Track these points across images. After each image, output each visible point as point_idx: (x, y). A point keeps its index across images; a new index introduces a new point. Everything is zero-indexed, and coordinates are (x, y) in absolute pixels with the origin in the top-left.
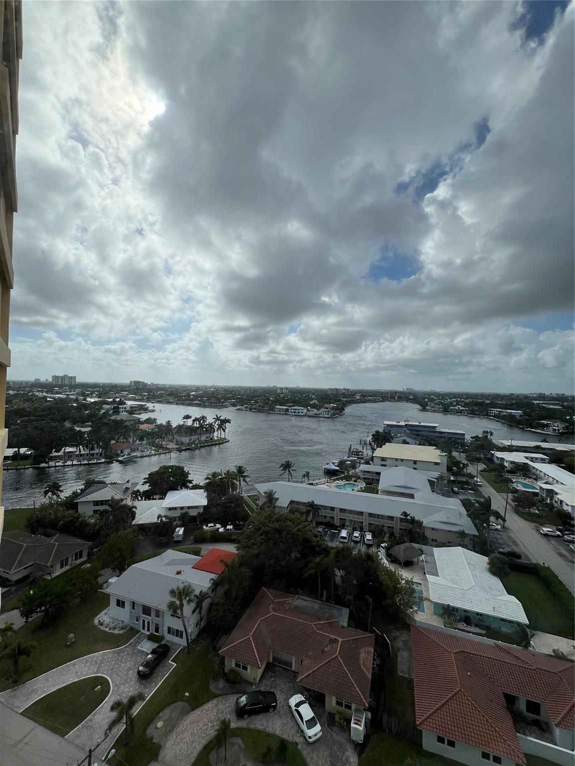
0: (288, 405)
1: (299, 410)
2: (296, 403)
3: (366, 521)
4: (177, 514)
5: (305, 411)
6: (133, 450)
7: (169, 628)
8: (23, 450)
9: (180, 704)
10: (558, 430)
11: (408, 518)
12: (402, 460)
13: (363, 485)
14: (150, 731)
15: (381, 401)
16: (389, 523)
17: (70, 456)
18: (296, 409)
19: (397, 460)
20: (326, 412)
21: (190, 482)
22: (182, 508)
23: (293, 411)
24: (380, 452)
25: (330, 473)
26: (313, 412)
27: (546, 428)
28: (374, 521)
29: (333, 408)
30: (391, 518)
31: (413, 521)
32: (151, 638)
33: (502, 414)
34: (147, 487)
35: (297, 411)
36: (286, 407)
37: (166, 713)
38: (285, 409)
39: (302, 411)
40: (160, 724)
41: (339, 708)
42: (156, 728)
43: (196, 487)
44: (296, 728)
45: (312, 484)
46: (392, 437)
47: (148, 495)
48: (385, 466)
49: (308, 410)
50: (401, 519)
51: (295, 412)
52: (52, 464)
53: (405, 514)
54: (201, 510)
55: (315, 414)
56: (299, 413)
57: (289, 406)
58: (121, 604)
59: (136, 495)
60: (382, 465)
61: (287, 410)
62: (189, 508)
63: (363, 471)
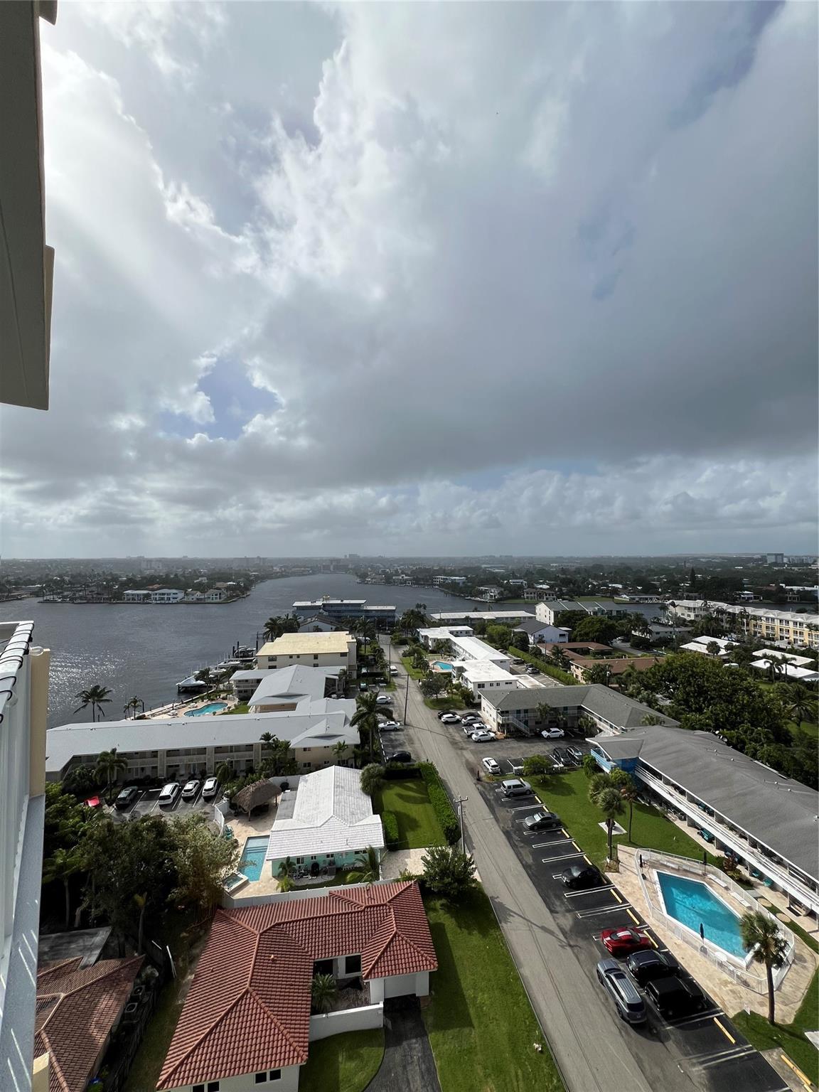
0: (151, 587)
1: (170, 594)
3: (211, 761)
5: (181, 595)
10: (495, 596)
11: (271, 741)
12: (298, 656)
13: (233, 703)
15: (310, 574)
16: (247, 755)
18: (163, 594)
19: (291, 656)
20: (216, 595)
23: (157, 596)
24: (268, 649)
26: (195, 597)
27: (484, 595)
28: (223, 757)
29: (228, 588)
30: (249, 747)
31: (276, 744)
33: (446, 582)
35: (166, 596)
36: (145, 592)
38: (144, 594)
39: (175, 596)
45: (142, 718)
46: (297, 625)
49: (186, 594)
50: (260, 745)
51: (163, 599)
53: (267, 737)
55: (198, 599)
56: (169, 599)
57: (153, 590)
61: (147, 596)
63: (240, 681)
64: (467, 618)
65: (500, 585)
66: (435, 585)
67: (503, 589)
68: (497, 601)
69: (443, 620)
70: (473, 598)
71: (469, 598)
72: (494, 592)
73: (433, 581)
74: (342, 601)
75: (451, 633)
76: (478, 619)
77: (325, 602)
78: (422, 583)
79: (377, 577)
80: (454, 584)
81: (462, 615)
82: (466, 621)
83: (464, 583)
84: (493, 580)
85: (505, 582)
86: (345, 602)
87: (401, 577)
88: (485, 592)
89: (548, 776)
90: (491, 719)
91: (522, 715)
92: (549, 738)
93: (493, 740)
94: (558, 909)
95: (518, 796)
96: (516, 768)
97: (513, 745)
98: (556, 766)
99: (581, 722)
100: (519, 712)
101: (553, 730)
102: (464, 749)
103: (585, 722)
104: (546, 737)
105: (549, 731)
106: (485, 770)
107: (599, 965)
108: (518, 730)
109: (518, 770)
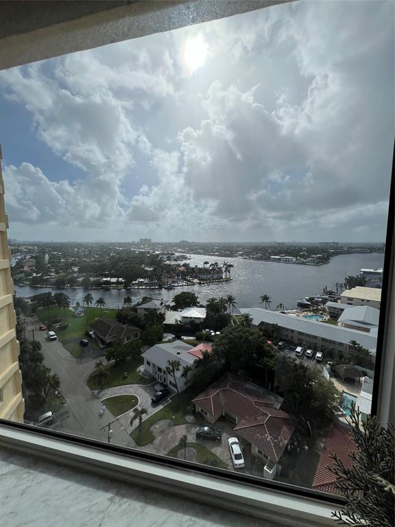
1: (290, 259)
2: (288, 253)
3: (320, 344)
4: (188, 321)
5: (294, 260)
6: (173, 282)
7: (170, 382)
8: (120, 279)
9: (169, 421)
11: (356, 346)
12: (368, 301)
13: (327, 317)
14: (152, 428)
16: (340, 348)
17: (141, 284)
19: (363, 300)
20: (312, 261)
21: (198, 303)
22: (191, 318)
23: (284, 259)
24: (347, 293)
25: (302, 306)
26: (301, 261)
28: (326, 344)
29: (318, 258)
30: (341, 344)
31: (360, 349)
32: (162, 384)
34: (173, 304)
35: (288, 260)
37: (162, 423)
38: (278, 258)
39: (292, 260)
40: (157, 427)
41: (260, 455)
42: (155, 428)
43: (201, 306)
44: (230, 456)
45: (284, 313)
46: (365, 282)
47: (175, 309)
48: (351, 304)
49: (297, 259)
50: (350, 346)
51: (286, 261)
52: (133, 287)
53: (354, 343)
54: (203, 321)
55: (303, 262)
57: (282, 256)
58: (148, 363)
59: (168, 307)
60: (348, 304)
61: (280, 259)
62: (195, 318)
63: (330, 307)
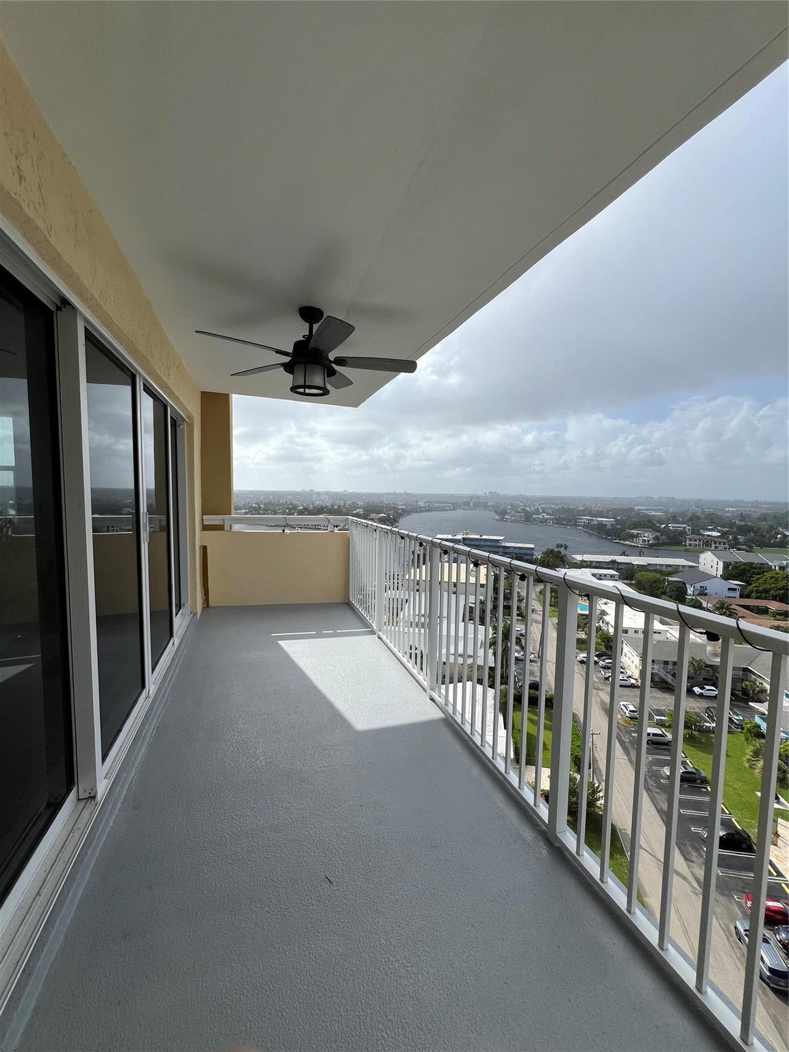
10: (649, 541)
15: (451, 510)
27: (635, 539)
33: (592, 523)
64: (613, 562)
65: (658, 530)
66: (579, 526)
67: (659, 534)
68: (651, 546)
69: (585, 561)
70: (622, 542)
71: (617, 541)
72: (648, 536)
73: (576, 522)
74: (481, 536)
75: (594, 575)
76: (626, 563)
77: (464, 536)
78: (565, 523)
79: (516, 514)
80: (601, 527)
81: (608, 558)
82: (612, 565)
83: (612, 525)
84: (647, 523)
85: (663, 526)
86: (484, 537)
87: (541, 517)
88: (637, 536)
89: (696, 733)
90: (633, 666)
91: (670, 667)
92: (701, 696)
93: (632, 686)
94: (694, 859)
95: (657, 744)
96: (658, 718)
97: (656, 695)
98: (707, 724)
99: (746, 685)
100: (666, 663)
101: (707, 687)
102: (600, 690)
103: (751, 685)
104: (698, 693)
105: (702, 688)
106: (623, 714)
107: (737, 922)
108: (664, 681)
109: (661, 720)
